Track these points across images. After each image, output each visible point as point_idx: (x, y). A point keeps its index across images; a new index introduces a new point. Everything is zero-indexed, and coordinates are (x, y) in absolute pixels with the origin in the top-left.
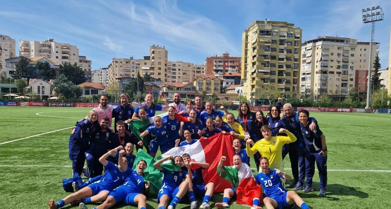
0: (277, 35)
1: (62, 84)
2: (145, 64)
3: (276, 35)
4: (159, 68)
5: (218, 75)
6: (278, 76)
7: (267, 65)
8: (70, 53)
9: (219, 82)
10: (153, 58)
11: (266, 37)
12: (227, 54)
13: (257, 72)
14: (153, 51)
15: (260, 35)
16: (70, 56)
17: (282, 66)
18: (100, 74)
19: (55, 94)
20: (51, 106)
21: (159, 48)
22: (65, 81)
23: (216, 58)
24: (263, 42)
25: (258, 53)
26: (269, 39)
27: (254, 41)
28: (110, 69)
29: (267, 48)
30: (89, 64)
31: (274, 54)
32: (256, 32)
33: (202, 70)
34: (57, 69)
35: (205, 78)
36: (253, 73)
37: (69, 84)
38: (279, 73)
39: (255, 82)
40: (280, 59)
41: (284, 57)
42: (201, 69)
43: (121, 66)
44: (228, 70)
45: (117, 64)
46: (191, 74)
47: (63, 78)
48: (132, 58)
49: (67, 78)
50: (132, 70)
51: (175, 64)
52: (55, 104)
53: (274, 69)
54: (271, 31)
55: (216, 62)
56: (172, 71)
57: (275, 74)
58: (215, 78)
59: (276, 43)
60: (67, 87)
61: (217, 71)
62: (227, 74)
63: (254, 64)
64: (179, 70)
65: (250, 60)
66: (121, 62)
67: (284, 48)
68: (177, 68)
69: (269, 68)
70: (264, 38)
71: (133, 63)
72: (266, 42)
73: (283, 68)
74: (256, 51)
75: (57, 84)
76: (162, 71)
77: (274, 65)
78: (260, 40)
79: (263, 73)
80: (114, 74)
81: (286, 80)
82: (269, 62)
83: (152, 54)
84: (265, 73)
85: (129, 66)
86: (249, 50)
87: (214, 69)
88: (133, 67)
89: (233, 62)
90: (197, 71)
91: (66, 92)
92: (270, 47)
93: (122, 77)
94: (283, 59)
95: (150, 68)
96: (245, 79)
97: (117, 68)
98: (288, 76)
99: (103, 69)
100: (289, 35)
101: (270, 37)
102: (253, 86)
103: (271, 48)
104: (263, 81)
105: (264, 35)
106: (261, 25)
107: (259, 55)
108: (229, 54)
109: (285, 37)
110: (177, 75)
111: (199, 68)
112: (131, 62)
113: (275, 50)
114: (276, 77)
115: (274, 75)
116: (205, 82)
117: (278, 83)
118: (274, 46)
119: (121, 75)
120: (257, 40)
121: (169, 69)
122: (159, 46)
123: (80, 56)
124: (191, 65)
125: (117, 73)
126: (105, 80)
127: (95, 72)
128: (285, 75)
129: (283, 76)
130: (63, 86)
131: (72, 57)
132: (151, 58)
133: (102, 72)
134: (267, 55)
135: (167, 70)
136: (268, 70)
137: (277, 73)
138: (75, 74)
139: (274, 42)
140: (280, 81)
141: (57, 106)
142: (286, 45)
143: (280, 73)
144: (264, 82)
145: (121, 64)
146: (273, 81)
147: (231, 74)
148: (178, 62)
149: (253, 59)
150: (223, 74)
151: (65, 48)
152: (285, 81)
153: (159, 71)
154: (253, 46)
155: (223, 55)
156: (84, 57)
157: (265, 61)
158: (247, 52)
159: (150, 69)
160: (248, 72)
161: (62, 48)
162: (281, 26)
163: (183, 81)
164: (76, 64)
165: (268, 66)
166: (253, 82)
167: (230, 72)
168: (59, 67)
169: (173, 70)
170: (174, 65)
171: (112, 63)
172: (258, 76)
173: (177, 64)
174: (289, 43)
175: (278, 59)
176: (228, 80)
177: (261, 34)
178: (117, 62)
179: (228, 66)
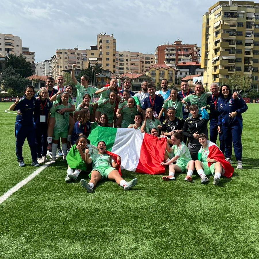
0: (244, 17)
1: (11, 77)
2: (93, 54)
3: (242, 17)
4: (107, 58)
5: (171, 65)
6: (244, 64)
7: (232, 51)
8: (13, 45)
9: (174, 73)
10: (101, 48)
11: (231, 20)
12: (179, 41)
13: (220, 59)
14: (100, 40)
15: (224, 17)
16: (13, 47)
17: (249, 52)
18: (43, 66)
19: (3, 88)
20: (4, 101)
21: (107, 37)
22: (13, 74)
23: (168, 46)
24: (228, 25)
25: (222, 38)
26: (234, 21)
27: (218, 24)
28: (53, 61)
29: (232, 32)
30: (32, 56)
31: (240, 38)
32: (219, 15)
33: (151, 61)
34: (3, 62)
35: (158, 68)
36: (215, 61)
37: (17, 77)
38: (245, 60)
39: (218, 71)
40: (247, 45)
41: (252, 42)
42: (151, 58)
43: (66, 58)
44: (181, 59)
45: (61, 56)
46: (140, 64)
47: (10, 71)
48: (76, 49)
49: (14, 71)
50: (77, 61)
51: (123, 55)
52: (8, 99)
53: (239, 56)
54: (237, 12)
55: (167, 50)
56: (119, 62)
57: (241, 61)
58: (169, 68)
59: (243, 26)
60: (16, 80)
61: (169, 60)
62: (180, 63)
63: (216, 50)
64: (127, 60)
65: (211, 46)
66: (66, 53)
67: (251, 32)
68: (125, 58)
69: (235, 55)
70: (229, 20)
71: (78, 54)
72: (231, 26)
73: (250, 54)
74: (219, 35)
75: (5, 77)
76: (111, 62)
77: (239, 52)
78: (225, 23)
79: (228, 61)
80: (58, 66)
81: (254, 68)
82: (234, 47)
83: (99, 43)
84: (230, 61)
85: (74, 57)
86: (210, 35)
87: (166, 58)
88: (78, 59)
89: (187, 49)
90: (145, 61)
91: (15, 86)
92: (235, 30)
93: (67, 69)
94: (249, 45)
95: (97, 58)
96: (205, 68)
97: (62, 60)
98: (255, 64)
99: (45, 61)
100: (256, 17)
101: (236, 19)
102: (215, 76)
103: (237, 32)
104: (228, 69)
105: (229, 17)
106: (225, 6)
107: (223, 40)
108: (181, 41)
109: (252, 18)
110: (125, 66)
111: (147, 58)
112: (76, 53)
113: (241, 34)
114: (242, 65)
115: (240, 63)
116: (157, 72)
117: (244, 71)
118: (240, 29)
119: (66, 67)
120: (220, 23)
121: (117, 59)
122: (106, 34)
123: (23, 48)
124: (139, 54)
125: (62, 65)
126: (48, 73)
127: (37, 64)
128: (252, 62)
129: (250, 63)
130: (11, 79)
131: (15, 49)
132: (98, 48)
133: (44, 65)
134: (233, 40)
135: (115, 60)
136: (232, 56)
137: (243, 60)
138: (21, 66)
139: (240, 24)
140: (246, 69)
141: (11, 101)
142: (253, 28)
143: (247, 60)
144: (229, 71)
145: (66, 55)
146: (239, 69)
147: (186, 64)
148: (125, 52)
149: (216, 45)
150: (175, 63)
151: (8, 39)
152: (252, 69)
153: (108, 62)
154: (216, 30)
155: (175, 43)
156: (27, 49)
157: (230, 47)
158: (208, 37)
159: (98, 60)
160: (209, 60)
161: (5, 40)
162: (248, 7)
163: (132, 72)
164: (21, 56)
165: (233, 53)
166: (215, 71)
167: (183, 62)
168: (4, 59)
169: (120, 60)
170: (121, 55)
171: (55, 54)
172: (222, 64)
173: (125, 54)
174: (257, 26)
175: (244, 44)
176: (181, 70)
177: (226, 16)
178: (61, 53)
179: (181, 55)
